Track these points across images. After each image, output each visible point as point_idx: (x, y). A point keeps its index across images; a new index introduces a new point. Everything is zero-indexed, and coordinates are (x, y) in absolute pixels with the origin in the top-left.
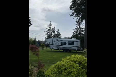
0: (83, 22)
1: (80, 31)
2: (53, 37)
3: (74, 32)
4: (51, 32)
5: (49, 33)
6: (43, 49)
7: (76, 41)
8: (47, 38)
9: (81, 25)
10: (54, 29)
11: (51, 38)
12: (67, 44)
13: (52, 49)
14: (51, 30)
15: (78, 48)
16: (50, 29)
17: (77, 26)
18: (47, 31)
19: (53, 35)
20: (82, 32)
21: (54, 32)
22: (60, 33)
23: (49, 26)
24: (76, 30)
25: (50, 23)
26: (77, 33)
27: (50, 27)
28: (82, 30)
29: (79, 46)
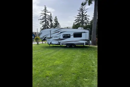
0: (92, 3)
1: (82, 19)
2: (50, 27)
3: (75, 21)
4: (47, 20)
5: (44, 21)
6: (38, 44)
7: (85, 32)
8: (42, 28)
9: (84, 11)
10: (51, 16)
11: (48, 28)
12: (72, 37)
13: (51, 43)
14: (47, 17)
15: (86, 42)
16: (45, 17)
17: (79, 12)
18: (42, 19)
19: (50, 25)
20: (85, 20)
21: (51, 21)
22: (58, 22)
23: (44, 12)
24: (78, 17)
25: (45, 8)
26: (79, 21)
27: (45, 14)
28: (84, 18)
29: (88, 39)
